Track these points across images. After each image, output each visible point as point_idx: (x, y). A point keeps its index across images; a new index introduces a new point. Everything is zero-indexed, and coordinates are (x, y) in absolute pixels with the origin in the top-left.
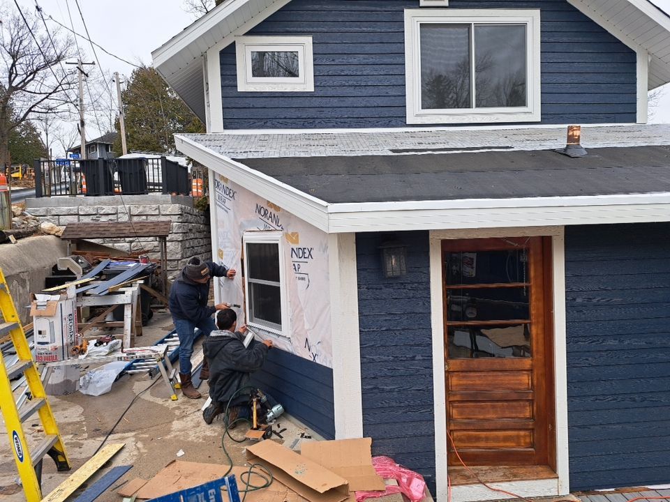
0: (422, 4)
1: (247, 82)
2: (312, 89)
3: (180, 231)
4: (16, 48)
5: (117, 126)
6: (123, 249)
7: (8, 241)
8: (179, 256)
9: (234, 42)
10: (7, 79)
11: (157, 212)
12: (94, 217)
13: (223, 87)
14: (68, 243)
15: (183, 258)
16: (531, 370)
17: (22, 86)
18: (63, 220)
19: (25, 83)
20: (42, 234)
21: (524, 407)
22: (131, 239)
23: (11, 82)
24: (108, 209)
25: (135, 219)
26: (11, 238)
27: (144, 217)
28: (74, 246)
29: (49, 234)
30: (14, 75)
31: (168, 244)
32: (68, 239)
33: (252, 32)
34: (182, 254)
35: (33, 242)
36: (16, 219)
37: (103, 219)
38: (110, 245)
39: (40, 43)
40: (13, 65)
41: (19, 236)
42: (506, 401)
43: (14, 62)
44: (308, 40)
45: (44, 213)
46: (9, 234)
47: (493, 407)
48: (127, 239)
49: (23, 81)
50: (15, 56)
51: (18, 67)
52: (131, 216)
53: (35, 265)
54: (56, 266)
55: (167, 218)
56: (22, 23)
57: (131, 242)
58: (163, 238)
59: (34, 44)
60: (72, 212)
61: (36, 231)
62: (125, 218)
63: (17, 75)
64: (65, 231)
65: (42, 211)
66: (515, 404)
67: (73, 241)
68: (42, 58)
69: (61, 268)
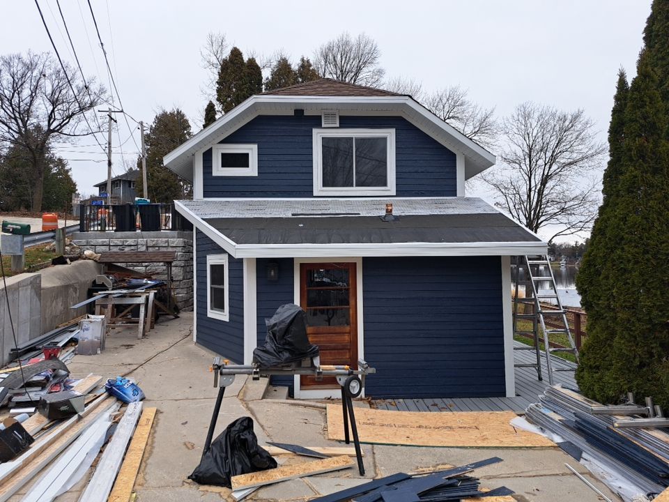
0: (323, 126)
1: (219, 170)
2: (257, 175)
3: (183, 258)
4: (56, 97)
5: (140, 165)
6: (141, 271)
7: (65, 263)
8: (181, 278)
9: (211, 148)
10: (47, 123)
11: (166, 245)
12: (121, 247)
13: (204, 173)
14: (103, 266)
15: (184, 279)
16: (350, 333)
17: (59, 130)
18: (98, 249)
19: (61, 126)
20: (85, 259)
21: (346, 353)
22: (146, 264)
23: (49, 125)
24: (130, 241)
25: (150, 249)
26: (68, 260)
27: (157, 248)
28: (106, 268)
29: (90, 259)
30: (52, 120)
31: (173, 269)
32: (103, 263)
33: (223, 142)
34: (184, 277)
35: (81, 264)
36: (67, 248)
37: (127, 249)
38: (131, 268)
39: (76, 92)
40: (53, 111)
41: (72, 260)
42: (337, 349)
43: (54, 109)
44: (255, 147)
45: (85, 244)
46: (67, 258)
47: (330, 353)
48: (144, 264)
49: (60, 124)
50: (54, 103)
51: (56, 113)
52: (147, 247)
53: (83, 280)
54: (95, 281)
55: (175, 249)
56: (62, 74)
57: (146, 266)
58: (169, 264)
59: (71, 92)
60: (105, 244)
61: (80, 257)
62: (144, 249)
63: (55, 119)
64: (101, 257)
65: (84, 241)
66: (341, 351)
67: (106, 263)
68: (77, 105)
69: (98, 282)
